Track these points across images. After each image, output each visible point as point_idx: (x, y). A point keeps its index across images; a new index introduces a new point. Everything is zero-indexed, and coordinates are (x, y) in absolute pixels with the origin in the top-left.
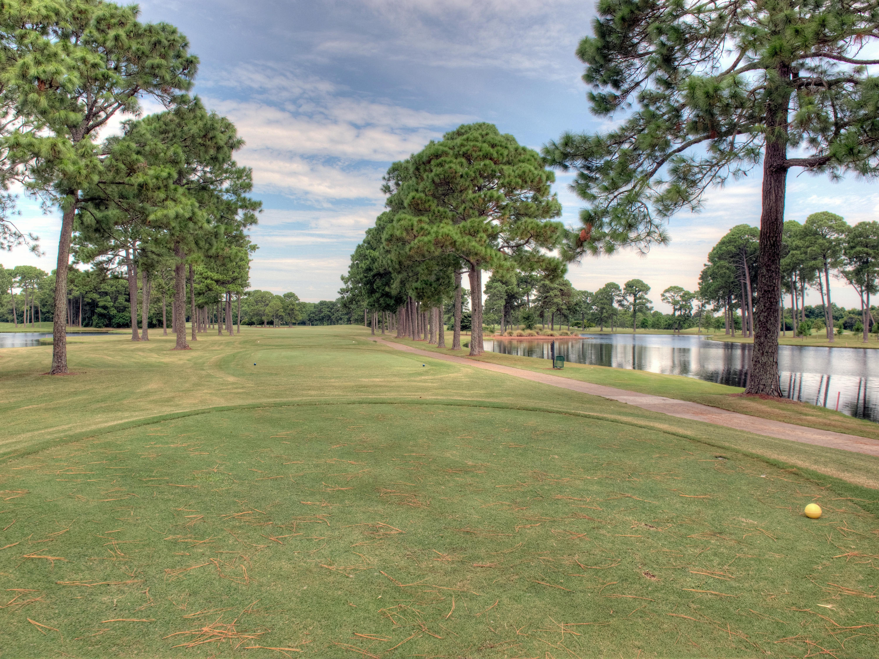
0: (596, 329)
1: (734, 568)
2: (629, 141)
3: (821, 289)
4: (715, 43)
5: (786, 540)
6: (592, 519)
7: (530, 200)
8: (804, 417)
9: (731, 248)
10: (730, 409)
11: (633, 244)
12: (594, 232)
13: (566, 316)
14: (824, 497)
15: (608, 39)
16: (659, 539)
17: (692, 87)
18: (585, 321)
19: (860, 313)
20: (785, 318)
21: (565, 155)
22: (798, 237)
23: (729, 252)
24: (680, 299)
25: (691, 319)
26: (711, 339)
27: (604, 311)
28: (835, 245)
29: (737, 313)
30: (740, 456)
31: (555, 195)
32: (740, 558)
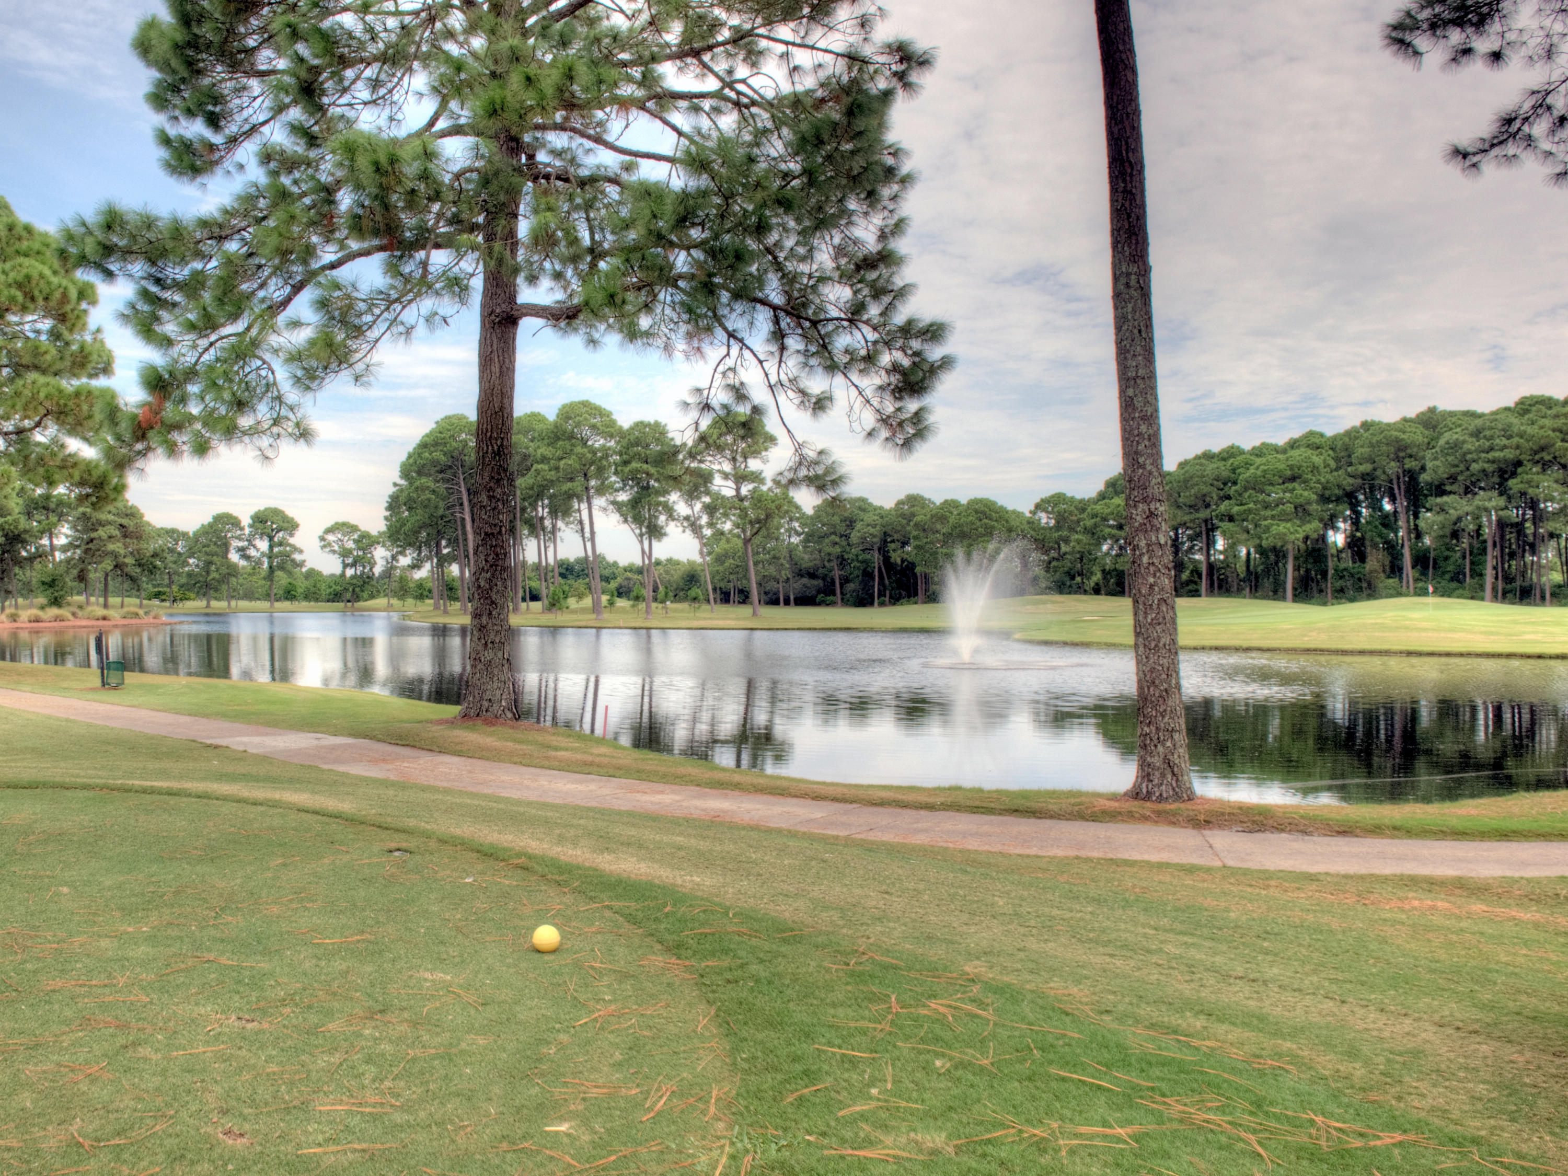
0: (198, 604)
1: (402, 1084)
2: (237, 237)
3: (582, 530)
4: (394, 75)
5: (499, 1003)
6: (123, 1027)
7: (43, 337)
8: (554, 753)
9: (438, 455)
10: (435, 748)
11: (246, 439)
12: (170, 411)
13: (133, 579)
14: (568, 907)
15: (196, 30)
16: (262, 1047)
17: (350, 150)
18: (175, 588)
19: (640, 571)
20: (530, 579)
21: (108, 250)
22: (546, 442)
23: (435, 463)
24: (353, 546)
25: (374, 583)
26: (409, 618)
27: (213, 568)
28: (602, 458)
29: (451, 572)
30: (433, 844)
31: (99, 330)
32: (414, 1060)
